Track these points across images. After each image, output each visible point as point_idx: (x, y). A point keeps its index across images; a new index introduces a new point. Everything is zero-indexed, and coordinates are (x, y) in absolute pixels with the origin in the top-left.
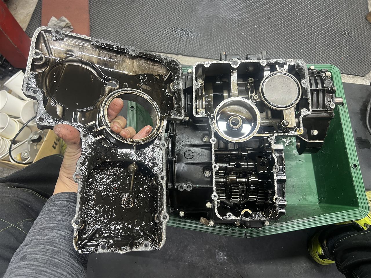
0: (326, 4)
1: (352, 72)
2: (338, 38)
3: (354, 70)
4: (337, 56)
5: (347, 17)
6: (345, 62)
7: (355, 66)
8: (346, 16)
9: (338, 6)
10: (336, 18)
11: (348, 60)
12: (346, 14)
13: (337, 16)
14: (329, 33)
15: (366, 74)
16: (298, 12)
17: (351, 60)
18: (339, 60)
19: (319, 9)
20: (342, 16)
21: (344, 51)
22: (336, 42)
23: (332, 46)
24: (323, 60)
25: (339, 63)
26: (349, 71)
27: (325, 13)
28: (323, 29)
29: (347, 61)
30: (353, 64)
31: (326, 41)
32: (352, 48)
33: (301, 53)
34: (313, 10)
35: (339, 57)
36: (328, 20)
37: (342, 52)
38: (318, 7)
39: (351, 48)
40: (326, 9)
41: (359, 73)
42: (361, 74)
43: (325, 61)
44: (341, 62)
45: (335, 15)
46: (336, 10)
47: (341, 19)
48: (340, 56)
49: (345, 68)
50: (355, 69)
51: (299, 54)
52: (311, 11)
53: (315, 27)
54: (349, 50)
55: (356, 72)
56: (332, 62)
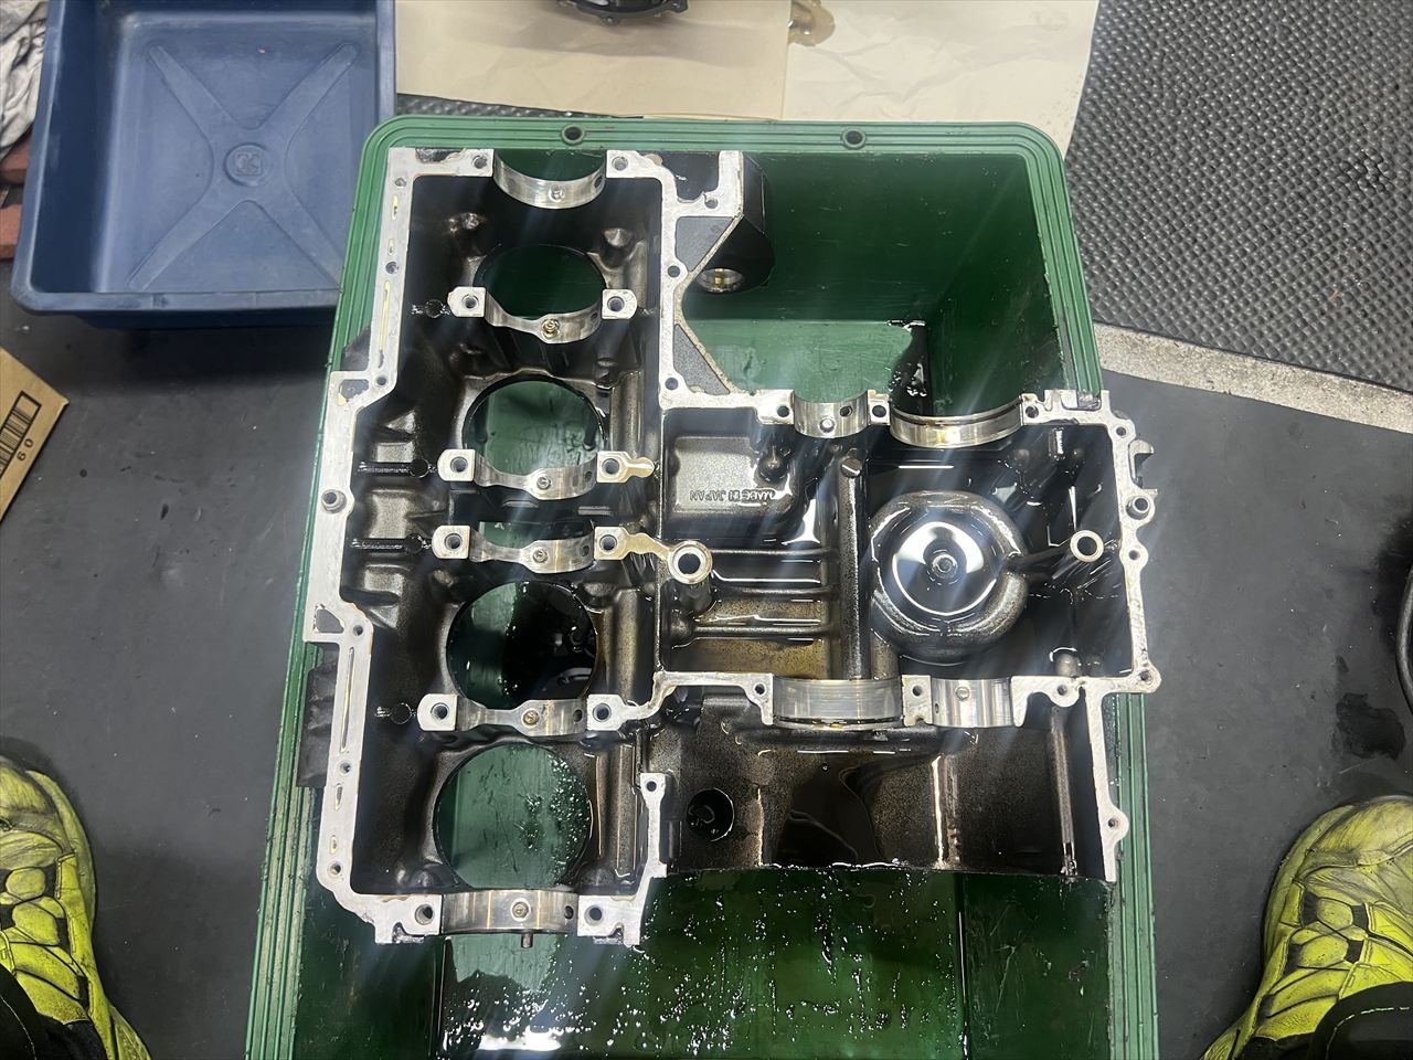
0: (1292, 21)
1: (1368, 366)
2: (1323, 195)
3: (1377, 360)
4: (1309, 281)
5: (1382, 95)
6: (1339, 316)
7: (1387, 340)
8: (1377, 88)
9: (1349, 34)
10: (1330, 91)
11: (1358, 305)
12: (1379, 77)
13: (1337, 85)
14: (1286, 165)
16: (1155, 46)
17: (1374, 309)
18: (1317, 304)
19: (1258, 39)
20: (1361, 85)
21: (1345, 261)
22: (1313, 211)
23: (1290, 227)
24: (1241, 295)
25: (1314, 318)
26: (1353, 362)
27: (1281, 62)
28: (1263, 141)
29: (1349, 312)
30: (1380, 331)
31: (1267, 201)
32: (1385, 247)
33: (1138, 249)
34: (1226, 44)
35: (1317, 289)
36: (1292, 101)
37: (1335, 266)
38: (1252, 32)
39: (1378, 247)
40: (1290, 45)
41: (1401, 374)
43: (1247, 303)
44: (1323, 313)
45: (1329, 78)
46: (1335, 56)
47: (1353, 102)
48: (1324, 284)
49: (1335, 345)
50: (1386, 354)
51: (1129, 253)
52: (1218, 48)
53: (1225, 126)
54: (1369, 258)
55: (1386, 371)
56: (1281, 311)
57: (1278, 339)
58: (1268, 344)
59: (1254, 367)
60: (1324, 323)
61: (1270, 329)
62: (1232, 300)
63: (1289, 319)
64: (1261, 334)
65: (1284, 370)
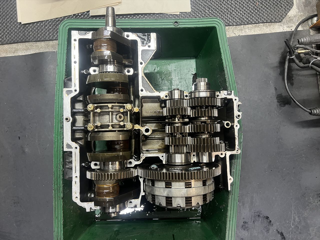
1: (268, 19)
3: (270, 17)
4: (251, 2)
6: (259, 9)
7: (271, 11)
11: (263, 5)
15: (283, 18)
17: (267, 5)
18: (254, 7)
24: (237, 11)
25: (254, 11)
26: (264, 19)
29: (261, 7)
30: (269, 10)
33: (211, 7)
35: (253, 4)
41: (276, 19)
42: (278, 20)
43: (239, 12)
44: (256, 9)
48: (254, 2)
49: (260, 16)
50: (271, 15)
51: (210, 9)
55: (272, 19)
56: (246, 12)
57: (247, 19)
58: (245, 21)
59: (244, 27)
60: (256, 12)
61: (245, 17)
62: (235, 13)
63: (249, 13)
64: (243, 19)
65: (250, 26)
